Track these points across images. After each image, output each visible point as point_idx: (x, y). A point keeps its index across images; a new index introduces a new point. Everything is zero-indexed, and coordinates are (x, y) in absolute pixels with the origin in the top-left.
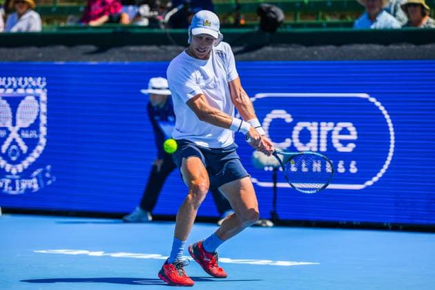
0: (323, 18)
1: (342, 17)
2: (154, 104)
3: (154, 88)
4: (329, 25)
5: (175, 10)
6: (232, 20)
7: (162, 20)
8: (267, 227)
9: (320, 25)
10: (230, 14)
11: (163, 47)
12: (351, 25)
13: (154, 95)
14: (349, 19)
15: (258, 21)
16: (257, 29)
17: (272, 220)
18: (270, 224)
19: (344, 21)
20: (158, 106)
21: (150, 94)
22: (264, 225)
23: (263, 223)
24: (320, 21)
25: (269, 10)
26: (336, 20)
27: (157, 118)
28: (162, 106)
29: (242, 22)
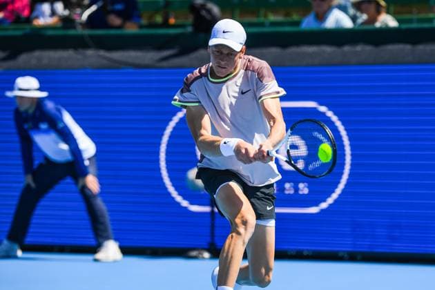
0: (266, 16)
1: (287, 15)
2: (22, 109)
3: (20, 90)
4: (273, 24)
5: (94, 8)
6: (159, 19)
7: (78, 20)
8: (203, 258)
9: (262, 25)
10: (157, 12)
11: (81, 51)
12: (298, 24)
13: (22, 98)
14: (295, 17)
15: (190, 20)
16: (190, 29)
17: (209, 250)
18: (206, 255)
19: (289, 19)
20: (26, 112)
21: (16, 97)
22: (201, 256)
23: (200, 253)
24: (261, 19)
25: (203, 6)
26: (279, 18)
27: (26, 126)
28: (31, 111)
29: (172, 21)
